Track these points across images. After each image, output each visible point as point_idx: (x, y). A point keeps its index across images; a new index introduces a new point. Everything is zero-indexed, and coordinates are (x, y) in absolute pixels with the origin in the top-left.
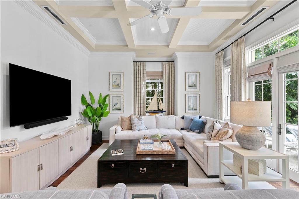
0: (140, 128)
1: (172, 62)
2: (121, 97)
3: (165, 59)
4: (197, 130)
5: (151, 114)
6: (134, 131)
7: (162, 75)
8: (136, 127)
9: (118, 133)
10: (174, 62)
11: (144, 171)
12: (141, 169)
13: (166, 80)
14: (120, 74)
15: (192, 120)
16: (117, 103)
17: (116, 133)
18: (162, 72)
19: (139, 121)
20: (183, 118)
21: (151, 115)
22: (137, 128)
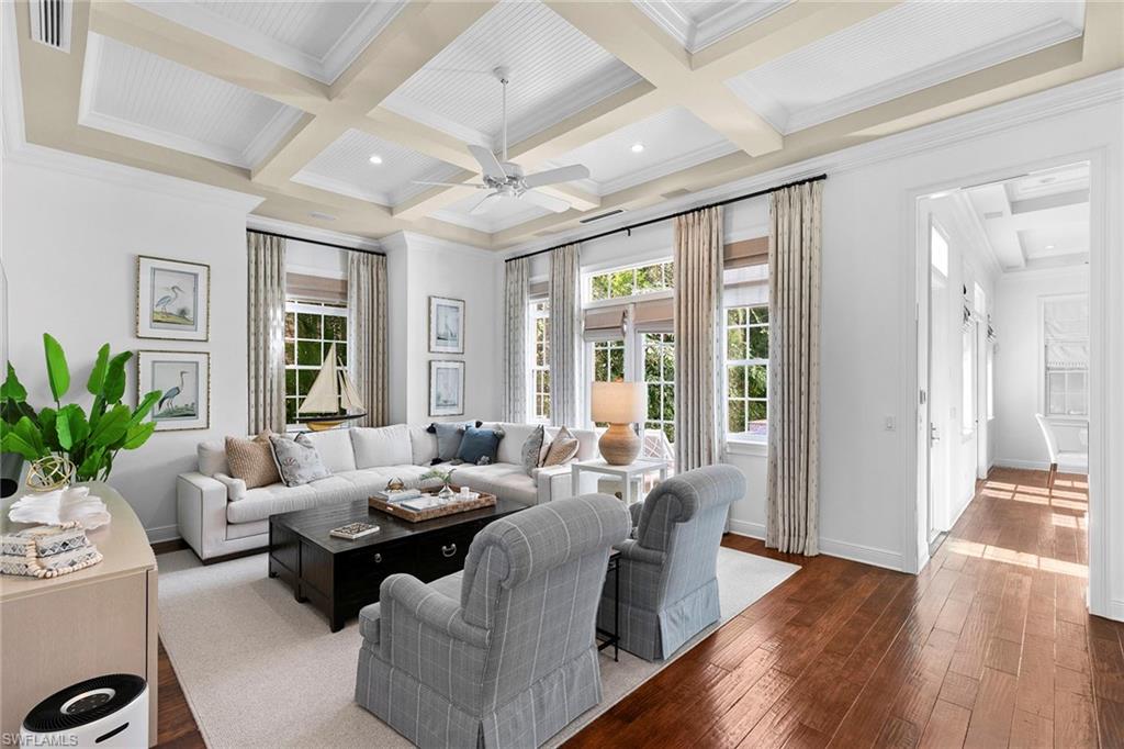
0: (316, 471)
1: (377, 255)
2: (197, 363)
3: (355, 242)
4: (484, 457)
5: (314, 426)
6: (297, 484)
7: (344, 295)
8: (302, 472)
9: (241, 499)
10: (384, 255)
11: (452, 551)
12: (445, 548)
13: (359, 311)
14: (195, 272)
15: (461, 432)
16: (177, 391)
17: (229, 500)
18: (345, 283)
19: (308, 451)
20: (432, 430)
21: (313, 431)
22: (306, 473)
